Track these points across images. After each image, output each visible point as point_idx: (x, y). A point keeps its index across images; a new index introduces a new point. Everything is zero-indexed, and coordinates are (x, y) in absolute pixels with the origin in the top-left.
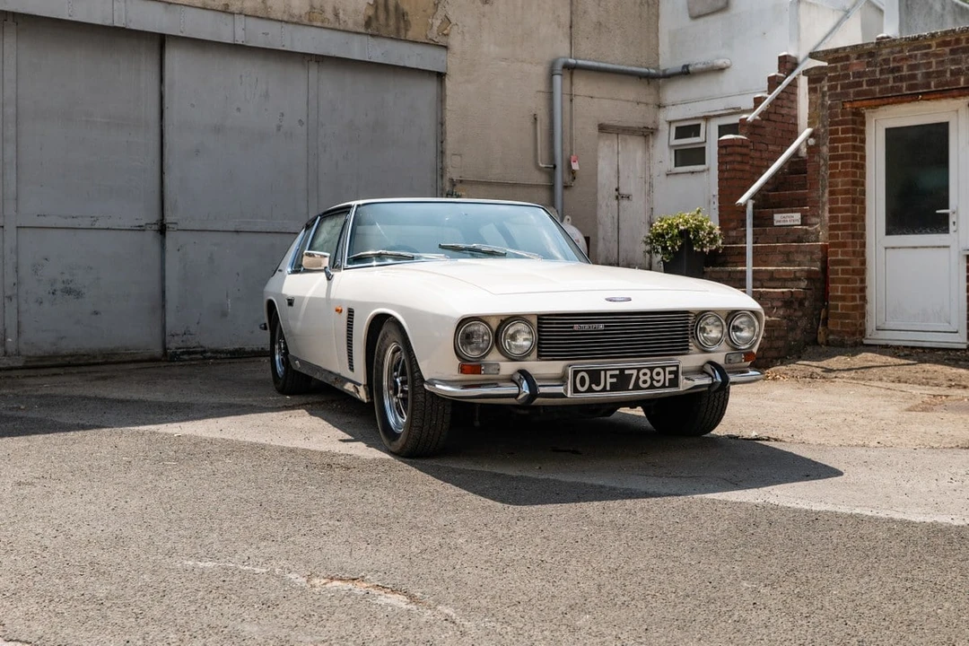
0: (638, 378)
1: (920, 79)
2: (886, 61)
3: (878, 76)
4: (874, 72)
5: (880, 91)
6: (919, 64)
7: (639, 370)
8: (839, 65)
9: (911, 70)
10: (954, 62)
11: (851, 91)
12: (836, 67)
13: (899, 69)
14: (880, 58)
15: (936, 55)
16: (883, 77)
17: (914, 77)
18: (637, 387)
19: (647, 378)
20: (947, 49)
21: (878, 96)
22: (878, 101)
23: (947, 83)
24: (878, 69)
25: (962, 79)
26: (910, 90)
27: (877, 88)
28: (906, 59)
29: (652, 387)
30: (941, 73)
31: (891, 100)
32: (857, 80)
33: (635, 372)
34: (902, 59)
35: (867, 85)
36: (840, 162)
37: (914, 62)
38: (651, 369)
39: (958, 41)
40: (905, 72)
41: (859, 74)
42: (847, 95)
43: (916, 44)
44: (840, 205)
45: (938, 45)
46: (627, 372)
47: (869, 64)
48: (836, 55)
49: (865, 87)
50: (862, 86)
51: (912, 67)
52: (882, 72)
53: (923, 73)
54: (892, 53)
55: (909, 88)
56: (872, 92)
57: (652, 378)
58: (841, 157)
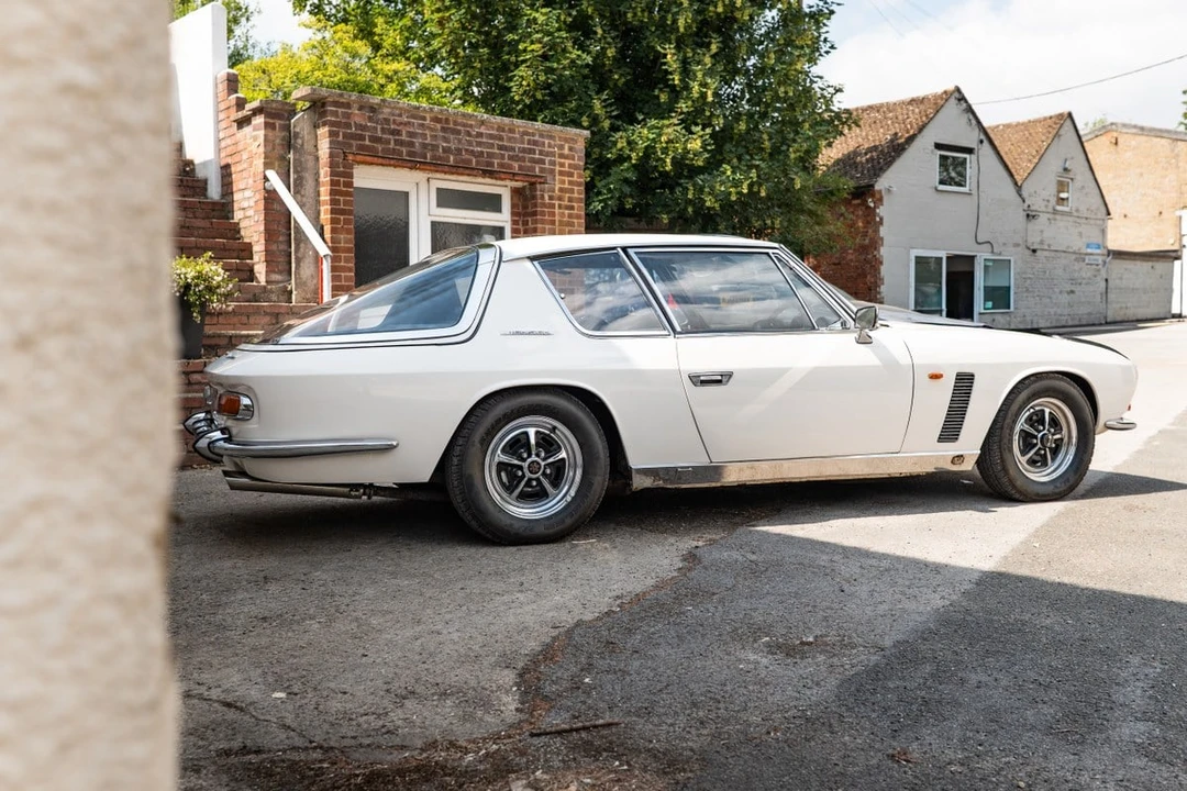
1: (418, 147)
2: (387, 121)
3: (379, 134)
4: (376, 128)
5: (383, 150)
6: (417, 133)
8: (340, 110)
9: (410, 137)
10: (446, 140)
11: (354, 143)
12: (337, 111)
13: (398, 133)
14: (381, 116)
15: (431, 129)
16: (384, 136)
17: (411, 144)
20: (439, 126)
21: (380, 154)
22: (380, 161)
23: (440, 158)
24: (379, 127)
25: (452, 158)
26: (410, 156)
27: (380, 147)
28: (406, 124)
30: (435, 148)
31: (392, 162)
32: (359, 132)
34: (401, 123)
35: (370, 141)
36: (342, 218)
37: (412, 130)
39: (447, 120)
40: (404, 137)
41: (363, 128)
42: (351, 146)
43: (415, 112)
44: (342, 264)
45: (433, 120)
47: (370, 119)
48: (337, 99)
49: (367, 142)
50: (365, 140)
51: (411, 134)
52: (383, 129)
53: (420, 143)
54: (393, 115)
55: (409, 154)
56: (376, 150)
58: (343, 212)
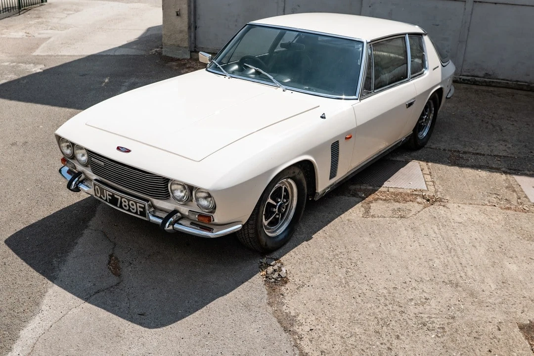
0: (121, 201)
7: (122, 198)
18: (121, 207)
19: (127, 204)
29: (129, 210)
33: (119, 198)
38: (129, 201)
46: (115, 196)
57: (129, 205)
